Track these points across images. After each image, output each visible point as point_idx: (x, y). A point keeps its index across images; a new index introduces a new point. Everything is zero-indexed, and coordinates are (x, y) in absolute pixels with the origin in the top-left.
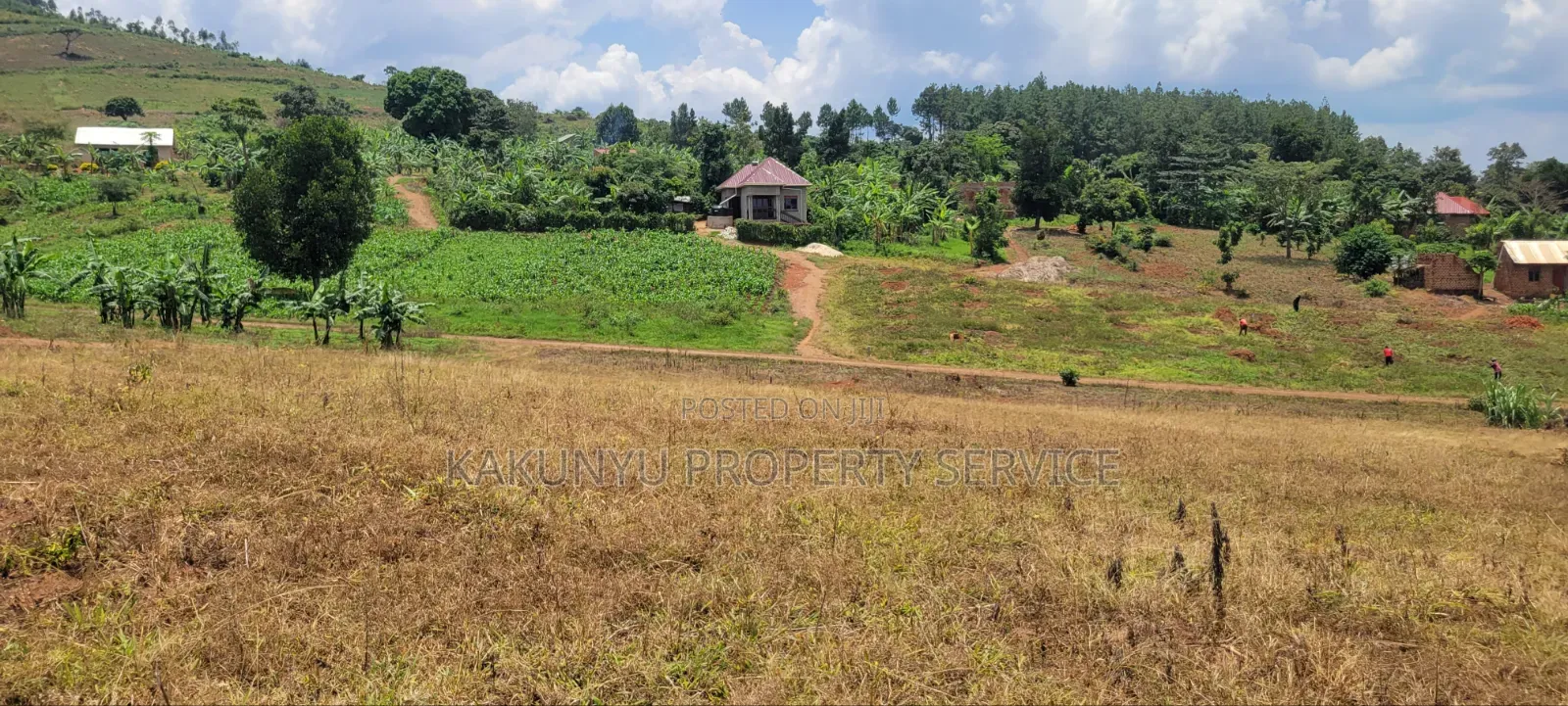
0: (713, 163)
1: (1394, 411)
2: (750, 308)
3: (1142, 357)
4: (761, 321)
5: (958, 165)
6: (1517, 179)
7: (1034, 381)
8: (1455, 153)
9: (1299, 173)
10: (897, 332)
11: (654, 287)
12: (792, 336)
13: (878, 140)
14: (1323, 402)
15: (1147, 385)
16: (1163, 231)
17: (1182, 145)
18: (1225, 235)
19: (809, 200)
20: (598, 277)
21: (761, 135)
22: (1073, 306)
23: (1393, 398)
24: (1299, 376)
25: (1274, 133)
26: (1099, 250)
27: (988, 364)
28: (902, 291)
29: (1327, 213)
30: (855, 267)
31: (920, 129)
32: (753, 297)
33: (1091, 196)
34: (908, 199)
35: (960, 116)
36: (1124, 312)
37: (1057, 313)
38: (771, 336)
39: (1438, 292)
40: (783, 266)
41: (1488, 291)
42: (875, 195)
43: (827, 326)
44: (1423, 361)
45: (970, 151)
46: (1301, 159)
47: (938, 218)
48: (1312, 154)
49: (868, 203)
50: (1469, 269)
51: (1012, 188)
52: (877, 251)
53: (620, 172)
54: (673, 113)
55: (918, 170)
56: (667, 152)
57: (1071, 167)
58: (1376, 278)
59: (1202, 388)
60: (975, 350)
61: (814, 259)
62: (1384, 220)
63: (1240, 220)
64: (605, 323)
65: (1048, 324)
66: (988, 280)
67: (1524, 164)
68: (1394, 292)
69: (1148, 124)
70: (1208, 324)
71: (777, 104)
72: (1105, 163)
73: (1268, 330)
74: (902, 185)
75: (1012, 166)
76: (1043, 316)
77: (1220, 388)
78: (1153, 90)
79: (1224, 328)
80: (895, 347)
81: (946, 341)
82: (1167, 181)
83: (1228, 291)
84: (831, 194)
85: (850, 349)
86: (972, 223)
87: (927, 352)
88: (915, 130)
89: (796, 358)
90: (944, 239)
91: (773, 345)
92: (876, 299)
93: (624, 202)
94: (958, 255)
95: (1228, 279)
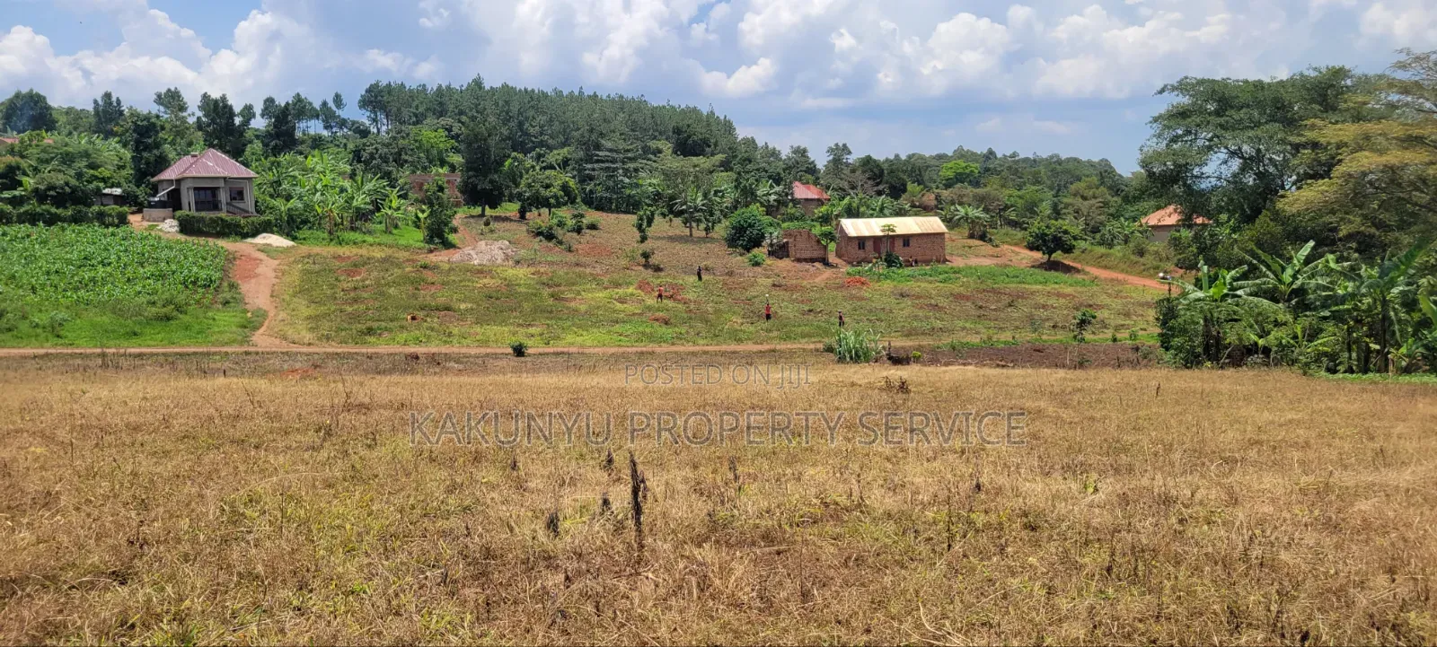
0: (145, 154)
1: (773, 356)
2: (198, 302)
3: (579, 327)
4: (210, 314)
5: (406, 158)
6: (847, 171)
7: (487, 355)
8: (805, 151)
9: (695, 166)
10: (355, 317)
11: (83, 284)
12: (245, 327)
13: (325, 133)
14: (723, 354)
15: (587, 351)
16: (592, 216)
17: (603, 142)
18: (641, 219)
19: (256, 192)
20: (13, 277)
21: (199, 126)
22: (519, 285)
23: (772, 347)
24: (703, 334)
25: (674, 132)
26: (539, 234)
27: (445, 342)
28: (358, 278)
29: (718, 199)
30: (309, 256)
31: (367, 123)
32: (200, 290)
33: (529, 186)
34: (359, 189)
35: (406, 113)
36: (562, 288)
37: (504, 291)
38: (222, 329)
39: (799, 260)
40: (232, 258)
41: (832, 258)
42: (326, 186)
43: (282, 315)
44: (791, 316)
45: (417, 144)
46: (697, 155)
47: (390, 208)
48: (704, 150)
49: (319, 194)
50: (818, 242)
51: (458, 178)
52: (331, 240)
53: (34, 163)
54: (96, 102)
55: (367, 163)
56: (90, 142)
57: (510, 160)
58: (756, 251)
59: (629, 350)
60: (432, 329)
61: (265, 249)
62: (758, 204)
63: (652, 206)
64: (24, 327)
65: (497, 302)
66: (441, 264)
67: (852, 159)
68: (769, 261)
69: (573, 122)
70: (632, 295)
71: (215, 95)
72: (539, 156)
73: (679, 297)
74: (353, 176)
75: (457, 159)
76: (494, 294)
77: (644, 349)
78: (576, 93)
79: (646, 298)
80: (354, 331)
81: (404, 323)
82: (592, 173)
83: (646, 266)
84: (280, 185)
85: (308, 336)
86: (423, 211)
87: (386, 334)
88: (363, 124)
89: (252, 349)
90: (396, 227)
91: (226, 337)
92: (332, 287)
93: (40, 196)
94: (411, 242)
95: (646, 256)
